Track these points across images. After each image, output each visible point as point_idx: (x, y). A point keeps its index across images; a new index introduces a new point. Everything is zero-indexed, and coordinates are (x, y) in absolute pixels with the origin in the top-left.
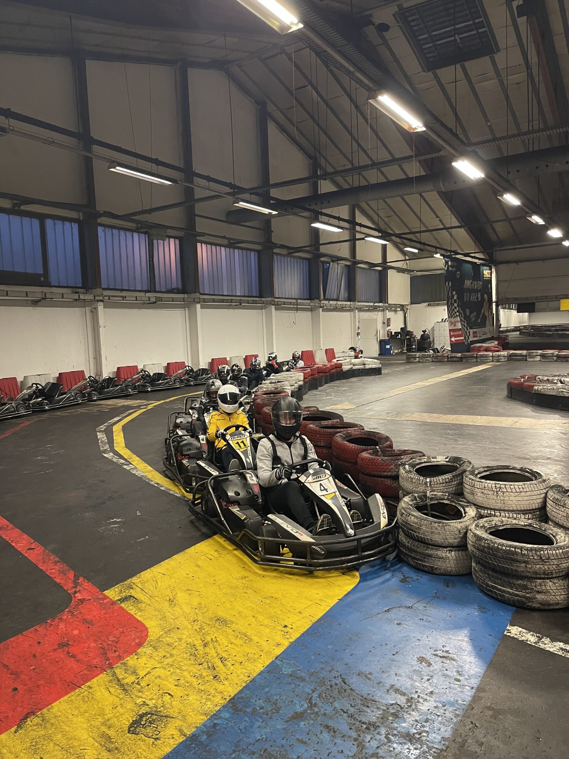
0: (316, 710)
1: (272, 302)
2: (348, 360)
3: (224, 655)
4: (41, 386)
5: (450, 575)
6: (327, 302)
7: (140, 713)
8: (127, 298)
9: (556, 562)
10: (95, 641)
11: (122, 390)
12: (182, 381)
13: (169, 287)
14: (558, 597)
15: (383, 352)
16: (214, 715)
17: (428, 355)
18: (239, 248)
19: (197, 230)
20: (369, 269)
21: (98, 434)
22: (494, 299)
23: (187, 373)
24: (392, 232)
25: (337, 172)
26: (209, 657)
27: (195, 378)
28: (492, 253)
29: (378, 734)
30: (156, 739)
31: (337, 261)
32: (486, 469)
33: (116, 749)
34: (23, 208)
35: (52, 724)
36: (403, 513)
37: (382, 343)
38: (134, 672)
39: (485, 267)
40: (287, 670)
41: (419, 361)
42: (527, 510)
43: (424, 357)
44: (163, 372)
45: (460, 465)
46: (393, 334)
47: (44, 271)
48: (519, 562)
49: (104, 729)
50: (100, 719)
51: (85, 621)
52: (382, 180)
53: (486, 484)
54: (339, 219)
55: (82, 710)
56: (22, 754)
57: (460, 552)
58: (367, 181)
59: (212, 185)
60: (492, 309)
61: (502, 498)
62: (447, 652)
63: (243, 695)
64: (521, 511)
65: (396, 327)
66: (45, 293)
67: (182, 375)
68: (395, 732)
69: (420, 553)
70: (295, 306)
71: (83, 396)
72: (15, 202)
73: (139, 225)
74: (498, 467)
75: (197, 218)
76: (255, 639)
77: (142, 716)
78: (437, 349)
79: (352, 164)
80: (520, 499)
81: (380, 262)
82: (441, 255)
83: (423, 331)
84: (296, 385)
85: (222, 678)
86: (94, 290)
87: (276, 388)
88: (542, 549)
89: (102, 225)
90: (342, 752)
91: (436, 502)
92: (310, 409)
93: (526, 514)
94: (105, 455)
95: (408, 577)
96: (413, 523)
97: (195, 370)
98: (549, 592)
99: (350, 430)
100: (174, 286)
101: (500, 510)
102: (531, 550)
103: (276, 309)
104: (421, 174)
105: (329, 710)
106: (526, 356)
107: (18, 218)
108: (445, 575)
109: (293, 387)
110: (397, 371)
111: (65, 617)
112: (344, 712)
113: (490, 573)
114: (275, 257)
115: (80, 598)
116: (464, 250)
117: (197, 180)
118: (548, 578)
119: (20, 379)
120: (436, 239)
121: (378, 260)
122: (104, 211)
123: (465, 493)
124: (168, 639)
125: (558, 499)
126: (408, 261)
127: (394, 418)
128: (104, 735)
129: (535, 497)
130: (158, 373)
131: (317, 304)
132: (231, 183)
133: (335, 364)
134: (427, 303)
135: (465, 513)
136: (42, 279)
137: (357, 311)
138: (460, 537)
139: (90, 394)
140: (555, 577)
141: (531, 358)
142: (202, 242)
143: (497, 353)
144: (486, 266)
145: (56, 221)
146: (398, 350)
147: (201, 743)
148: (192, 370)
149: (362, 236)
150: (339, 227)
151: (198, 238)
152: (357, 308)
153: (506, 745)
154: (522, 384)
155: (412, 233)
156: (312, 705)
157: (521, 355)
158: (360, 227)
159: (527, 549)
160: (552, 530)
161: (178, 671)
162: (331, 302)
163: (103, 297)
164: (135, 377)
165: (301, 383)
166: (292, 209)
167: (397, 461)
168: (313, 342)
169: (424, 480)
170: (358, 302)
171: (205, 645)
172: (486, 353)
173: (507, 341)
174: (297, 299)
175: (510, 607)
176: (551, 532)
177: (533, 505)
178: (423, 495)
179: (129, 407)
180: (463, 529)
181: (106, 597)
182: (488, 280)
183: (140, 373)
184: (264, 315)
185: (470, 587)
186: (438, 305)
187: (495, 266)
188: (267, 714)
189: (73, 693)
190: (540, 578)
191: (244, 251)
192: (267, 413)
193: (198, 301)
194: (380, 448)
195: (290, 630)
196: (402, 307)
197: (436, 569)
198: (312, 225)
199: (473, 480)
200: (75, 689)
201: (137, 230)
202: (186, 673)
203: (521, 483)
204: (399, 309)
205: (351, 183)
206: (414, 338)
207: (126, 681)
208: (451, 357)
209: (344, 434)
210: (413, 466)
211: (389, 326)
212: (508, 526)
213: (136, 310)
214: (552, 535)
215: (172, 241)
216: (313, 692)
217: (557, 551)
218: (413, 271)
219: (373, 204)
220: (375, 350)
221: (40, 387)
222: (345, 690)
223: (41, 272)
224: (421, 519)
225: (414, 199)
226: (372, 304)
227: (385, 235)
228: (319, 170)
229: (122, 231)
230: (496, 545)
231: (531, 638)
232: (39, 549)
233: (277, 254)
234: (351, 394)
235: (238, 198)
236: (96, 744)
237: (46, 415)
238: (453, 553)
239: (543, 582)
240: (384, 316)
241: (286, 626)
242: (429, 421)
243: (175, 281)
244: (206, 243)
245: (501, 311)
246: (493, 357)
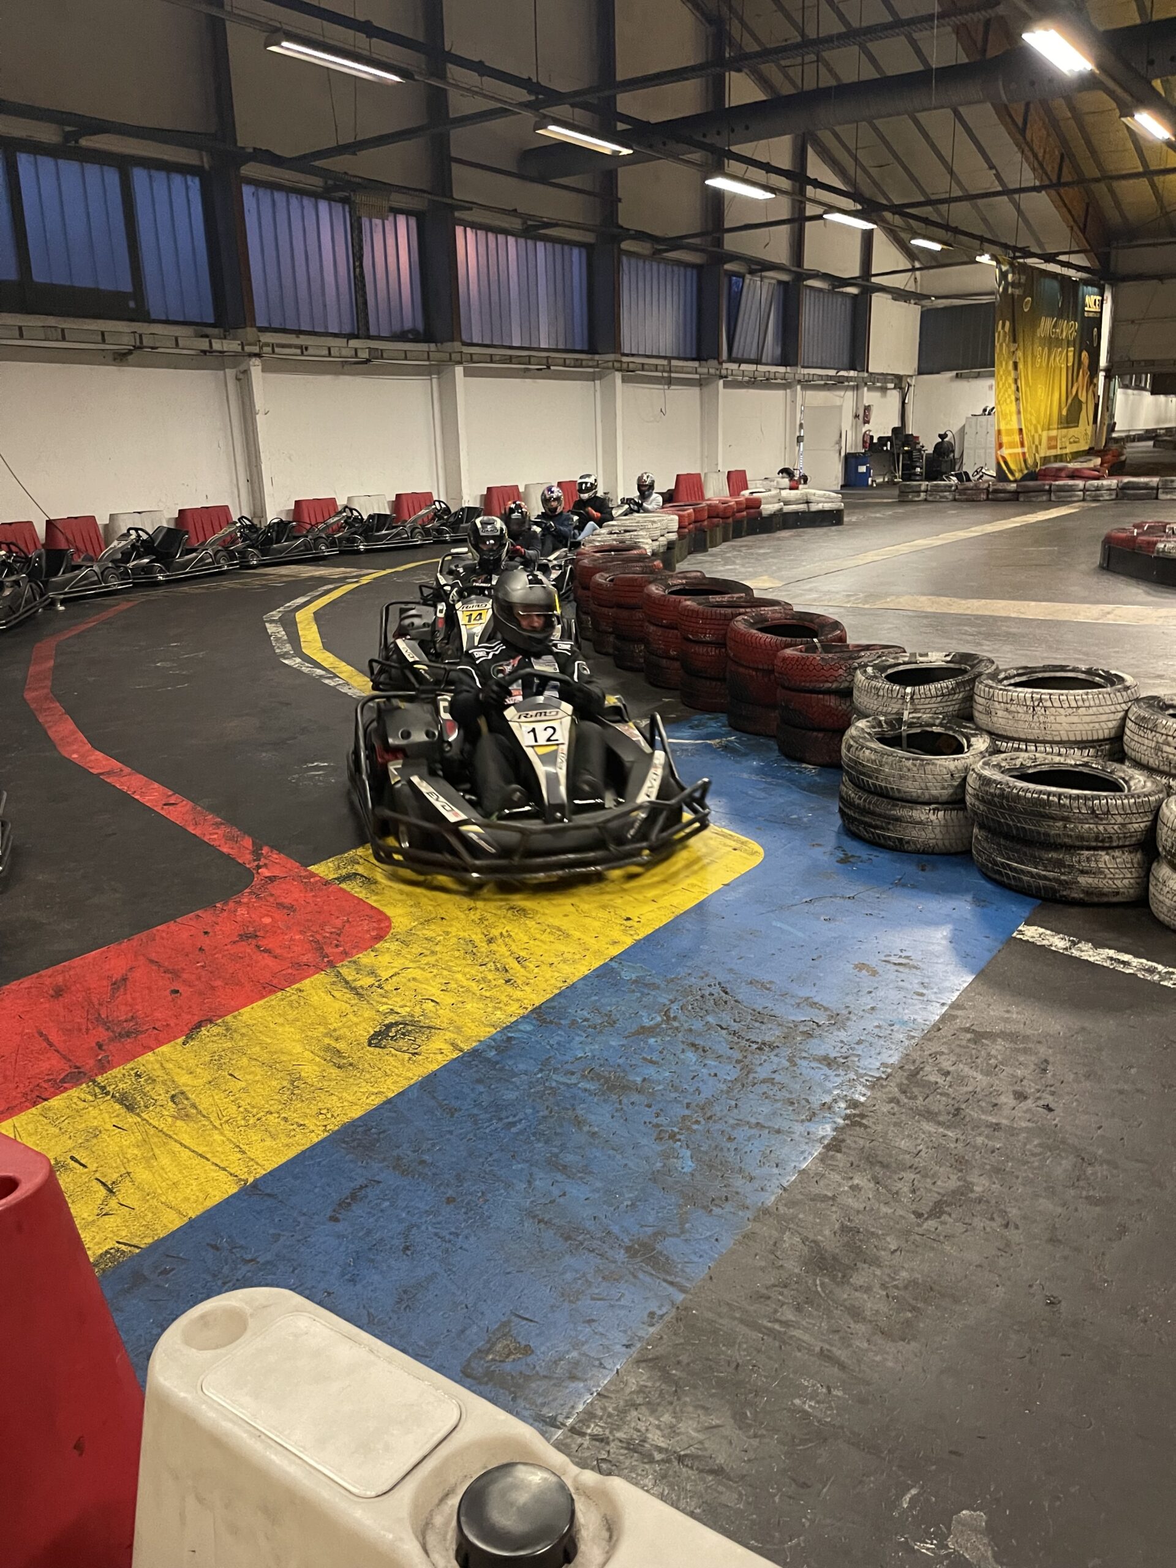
0: (676, 1024)
1: (617, 365)
2: (774, 492)
3: (523, 954)
4: (147, 533)
5: (933, 853)
6: (734, 366)
7: (386, 1022)
8: (311, 351)
9: (1119, 820)
10: (301, 932)
11: (307, 547)
12: (427, 532)
13: (397, 328)
14: (1118, 882)
15: (852, 481)
16: (507, 1027)
17: (946, 486)
18: (546, 239)
19: (455, 196)
20: (832, 292)
21: (267, 625)
22: (1103, 362)
23: (438, 515)
24: (885, 202)
25: (766, 54)
26: (497, 956)
27: (454, 526)
28: (1107, 255)
29: (776, 1055)
30: (414, 1054)
31: (761, 271)
32: (1020, 671)
33: (351, 1065)
34: (84, 142)
35: (243, 1035)
36: (852, 746)
37: (850, 461)
38: (372, 973)
39: (1090, 288)
40: (627, 975)
41: (926, 500)
42: (1088, 741)
43: (937, 489)
44: (388, 512)
45: (972, 667)
46: (875, 441)
47: (134, 285)
48: (1053, 818)
49: (327, 1041)
50: (321, 1029)
51: (280, 906)
52: (869, 73)
53: (1015, 694)
54: (768, 168)
55: (290, 1017)
56: (198, 1070)
57: (954, 813)
58: (836, 76)
59: (490, 83)
60: (1096, 385)
61: (1042, 719)
62: (907, 957)
63: (553, 1004)
64: (1076, 742)
65: (882, 426)
66: (141, 336)
67: (426, 519)
68: (804, 1054)
69: (880, 815)
70: (665, 375)
71: (231, 556)
72: (68, 129)
73: (330, 182)
74: (1045, 669)
75: (455, 167)
76: (577, 934)
77: (389, 1027)
78: (966, 473)
79: (803, 35)
80: (1075, 719)
81: (857, 274)
82: (994, 257)
83: (940, 436)
84: (663, 541)
85: (519, 982)
86: (240, 331)
87: (622, 542)
88: (1099, 798)
89: (251, 181)
90: (716, 1075)
91: (918, 730)
92: (688, 575)
93: (1085, 748)
94: (286, 662)
95: (853, 856)
96: (868, 761)
97: (453, 511)
98: (1102, 873)
99: (766, 610)
100: (408, 325)
101: (1035, 742)
102: (1078, 797)
103: (623, 381)
104: (959, 62)
105: (698, 1025)
106: (1157, 489)
107: (74, 166)
108: (924, 853)
109: (657, 543)
110: (876, 518)
111: (245, 900)
112: (722, 1028)
113: (1002, 842)
114: (624, 259)
115: (268, 874)
116: (1046, 246)
117: (454, 71)
118: (1103, 848)
119: (102, 520)
120: (984, 220)
121: (853, 270)
122: (255, 149)
123: (976, 714)
124: (425, 932)
125: (1144, 718)
126: (918, 273)
127: (860, 605)
128: (328, 1048)
129: (1104, 718)
130: (379, 515)
131: (712, 371)
132: (530, 79)
133: (747, 499)
134: (954, 373)
135: (969, 746)
136: (132, 304)
137: (799, 387)
138: (952, 786)
139: (243, 553)
140: (1118, 847)
141: (1167, 493)
142: (466, 224)
143: (1095, 483)
144: (1093, 285)
145: (154, 173)
146: (884, 476)
147: (488, 1060)
148: (447, 510)
149: (818, 210)
150: (766, 188)
151: (457, 214)
152: (799, 381)
153: (987, 1075)
154: (1135, 538)
155: (929, 202)
156: (668, 1018)
157: (1146, 487)
158: (815, 187)
159: (1070, 797)
160: (1124, 772)
161: (445, 973)
162: (744, 367)
163: (261, 348)
164: (331, 521)
165: (673, 536)
166: (664, 144)
167: (850, 662)
168: (702, 455)
169: (902, 690)
170: (803, 367)
171: (490, 941)
172: (1071, 482)
173: (1123, 458)
174: (669, 358)
175: (1029, 899)
176: (1122, 775)
177: (1100, 732)
178: (896, 719)
179: (323, 580)
180: (959, 771)
181: (313, 875)
182: (1093, 318)
183: (341, 512)
184: (598, 394)
185: (963, 872)
186: (978, 376)
187: (1112, 285)
188: (595, 1028)
189: (273, 997)
190: (1089, 848)
191: (558, 247)
192: (601, 584)
193: (459, 359)
194: (820, 641)
195: (635, 924)
196: (899, 381)
197: (908, 842)
198: (708, 182)
199: (991, 687)
200: (275, 992)
201: (325, 194)
202: (459, 976)
203: (1081, 691)
204: (891, 386)
205: (799, 82)
206: (920, 450)
207: (358, 984)
208: (996, 491)
209: (752, 617)
210: (881, 668)
211: (868, 422)
212: (1045, 768)
213: (327, 379)
214: (1123, 779)
215: (401, 220)
216: (672, 1002)
217: (1126, 801)
218: (928, 297)
219: (844, 130)
220: (835, 472)
221: (144, 537)
222: (726, 1002)
223: (127, 287)
224: (883, 754)
225: (938, 121)
226: (832, 373)
227: (869, 210)
228: (728, 49)
229: (294, 196)
230: (1015, 791)
231: (1058, 943)
232: (185, 805)
233: (630, 254)
234: (775, 561)
235: (545, 116)
236: (318, 1059)
237: (160, 592)
238: (941, 814)
239: (1093, 855)
240: (858, 400)
241: (628, 919)
242: (929, 610)
243: (410, 316)
244: (475, 226)
245: (1120, 395)
246: (1084, 490)
